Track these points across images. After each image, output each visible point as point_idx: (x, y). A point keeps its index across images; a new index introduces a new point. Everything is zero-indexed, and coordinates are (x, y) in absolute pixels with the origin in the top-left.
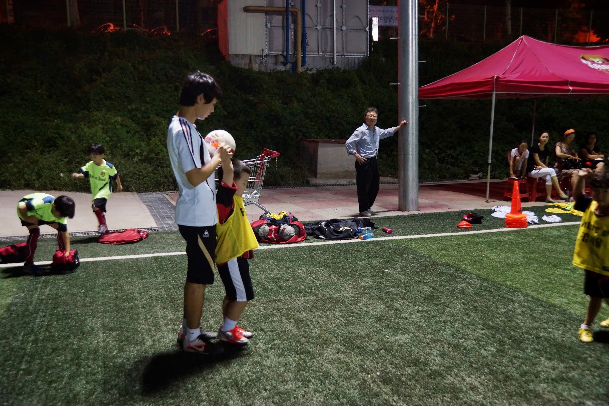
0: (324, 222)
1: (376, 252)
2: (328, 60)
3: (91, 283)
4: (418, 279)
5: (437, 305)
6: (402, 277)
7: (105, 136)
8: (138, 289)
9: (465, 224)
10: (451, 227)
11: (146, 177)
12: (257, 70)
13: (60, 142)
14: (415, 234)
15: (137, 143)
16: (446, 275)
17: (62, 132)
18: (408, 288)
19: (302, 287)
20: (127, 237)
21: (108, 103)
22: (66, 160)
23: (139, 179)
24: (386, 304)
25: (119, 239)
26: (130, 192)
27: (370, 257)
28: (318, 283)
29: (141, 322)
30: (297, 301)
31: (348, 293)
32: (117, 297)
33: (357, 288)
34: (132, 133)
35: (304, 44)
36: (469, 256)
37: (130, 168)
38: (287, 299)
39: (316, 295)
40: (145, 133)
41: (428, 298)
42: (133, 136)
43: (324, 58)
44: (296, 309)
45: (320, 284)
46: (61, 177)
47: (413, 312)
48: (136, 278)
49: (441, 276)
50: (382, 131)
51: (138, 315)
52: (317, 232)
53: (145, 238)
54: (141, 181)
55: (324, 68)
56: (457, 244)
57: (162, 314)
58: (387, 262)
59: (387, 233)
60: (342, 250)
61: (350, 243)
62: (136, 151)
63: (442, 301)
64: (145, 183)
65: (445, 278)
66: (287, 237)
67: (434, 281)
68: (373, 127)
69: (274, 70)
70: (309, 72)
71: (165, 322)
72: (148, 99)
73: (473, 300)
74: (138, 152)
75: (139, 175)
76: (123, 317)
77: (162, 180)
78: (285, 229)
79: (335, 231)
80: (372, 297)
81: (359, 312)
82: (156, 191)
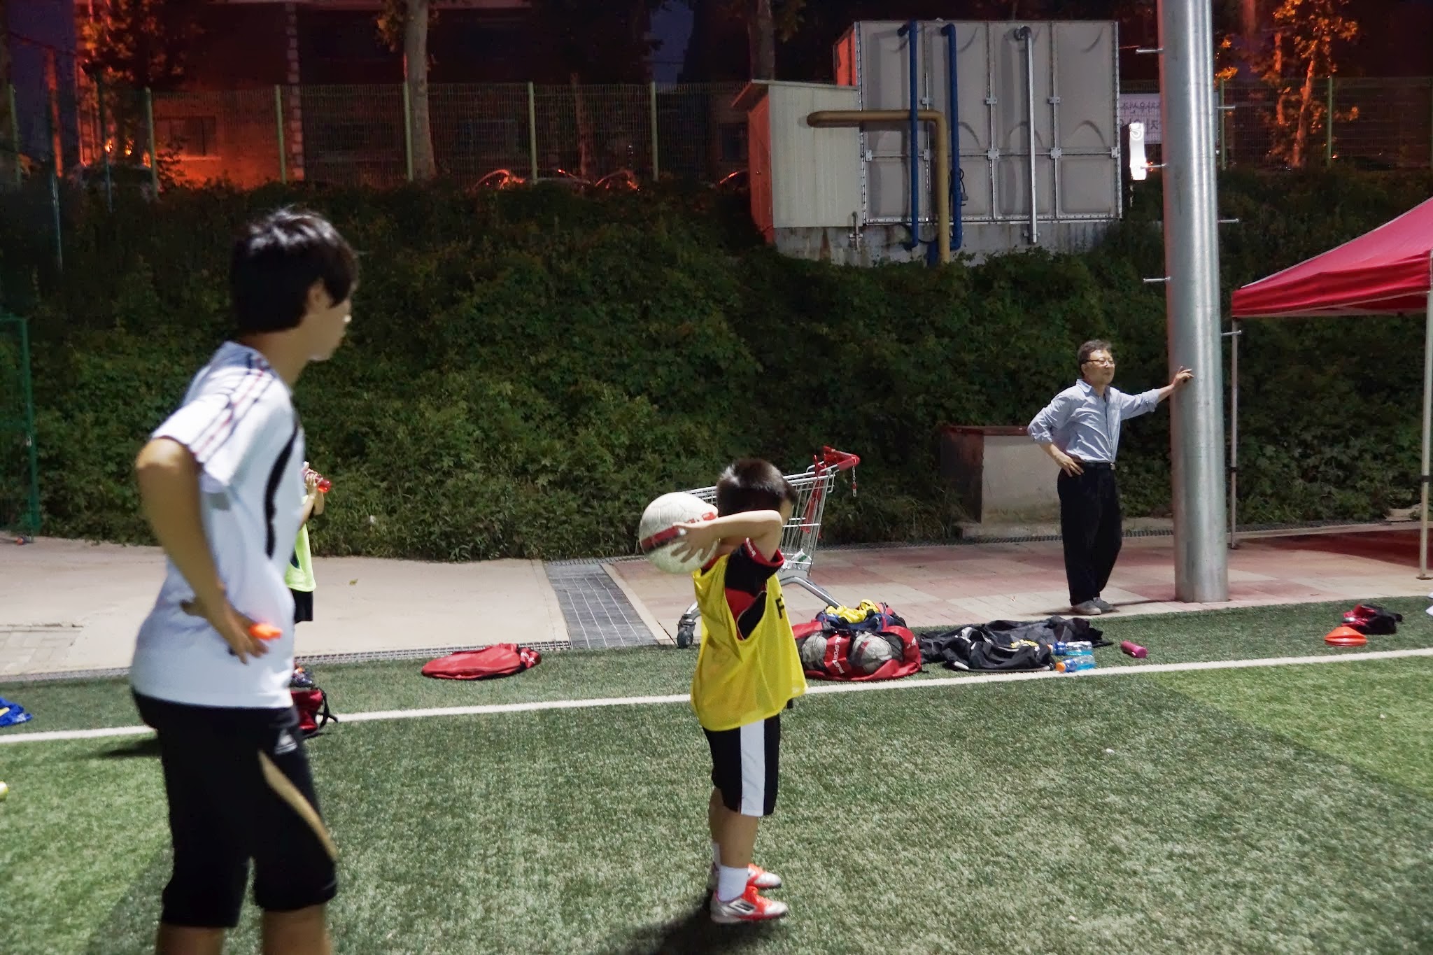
0: (969, 629)
1: (1091, 705)
2: (1018, 232)
3: (379, 770)
4: (1187, 773)
5: (1225, 841)
6: (1148, 767)
7: (471, 427)
8: (484, 786)
9: (1346, 634)
10: (1308, 642)
11: (565, 522)
12: (842, 264)
13: (373, 445)
14: (1207, 660)
15: (544, 443)
16: (1268, 766)
17: (377, 422)
18: (1156, 796)
19: (883, 788)
20: (490, 664)
21: (484, 351)
22: (384, 485)
23: (548, 528)
24: (1088, 834)
25: (469, 668)
26: (528, 558)
27: (1073, 715)
28: (925, 778)
29: (470, 863)
30: (861, 821)
31: (995, 806)
32: (430, 804)
33: (1021, 792)
34: (537, 420)
35: (957, 197)
36: (1344, 716)
37: (527, 501)
38: (838, 817)
39: (913, 808)
40: (568, 419)
41: (1203, 824)
42: (538, 427)
43: (1005, 228)
44: (853, 841)
45: (929, 781)
46: (369, 525)
47: (1155, 859)
48: (486, 759)
49: (1254, 767)
50: (1128, 399)
51: (468, 845)
52: (949, 653)
53: (533, 665)
54: (551, 534)
55: (1006, 253)
56: (1314, 686)
57: (525, 845)
58: (1116, 729)
59: (1132, 655)
60: (1007, 697)
61: (1032, 680)
62: (543, 463)
63: (1242, 832)
64: (562, 538)
65: (1264, 772)
66: (870, 666)
67: (1231, 779)
68: (1103, 387)
69: (881, 262)
70: (966, 263)
71: (528, 864)
72: (576, 339)
73: (1330, 831)
74: (548, 464)
75: (548, 519)
76: (432, 850)
77: (602, 529)
78: (865, 644)
79: (994, 650)
80: (1055, 818)
81: (1013, 854)
82: (587, 556)
